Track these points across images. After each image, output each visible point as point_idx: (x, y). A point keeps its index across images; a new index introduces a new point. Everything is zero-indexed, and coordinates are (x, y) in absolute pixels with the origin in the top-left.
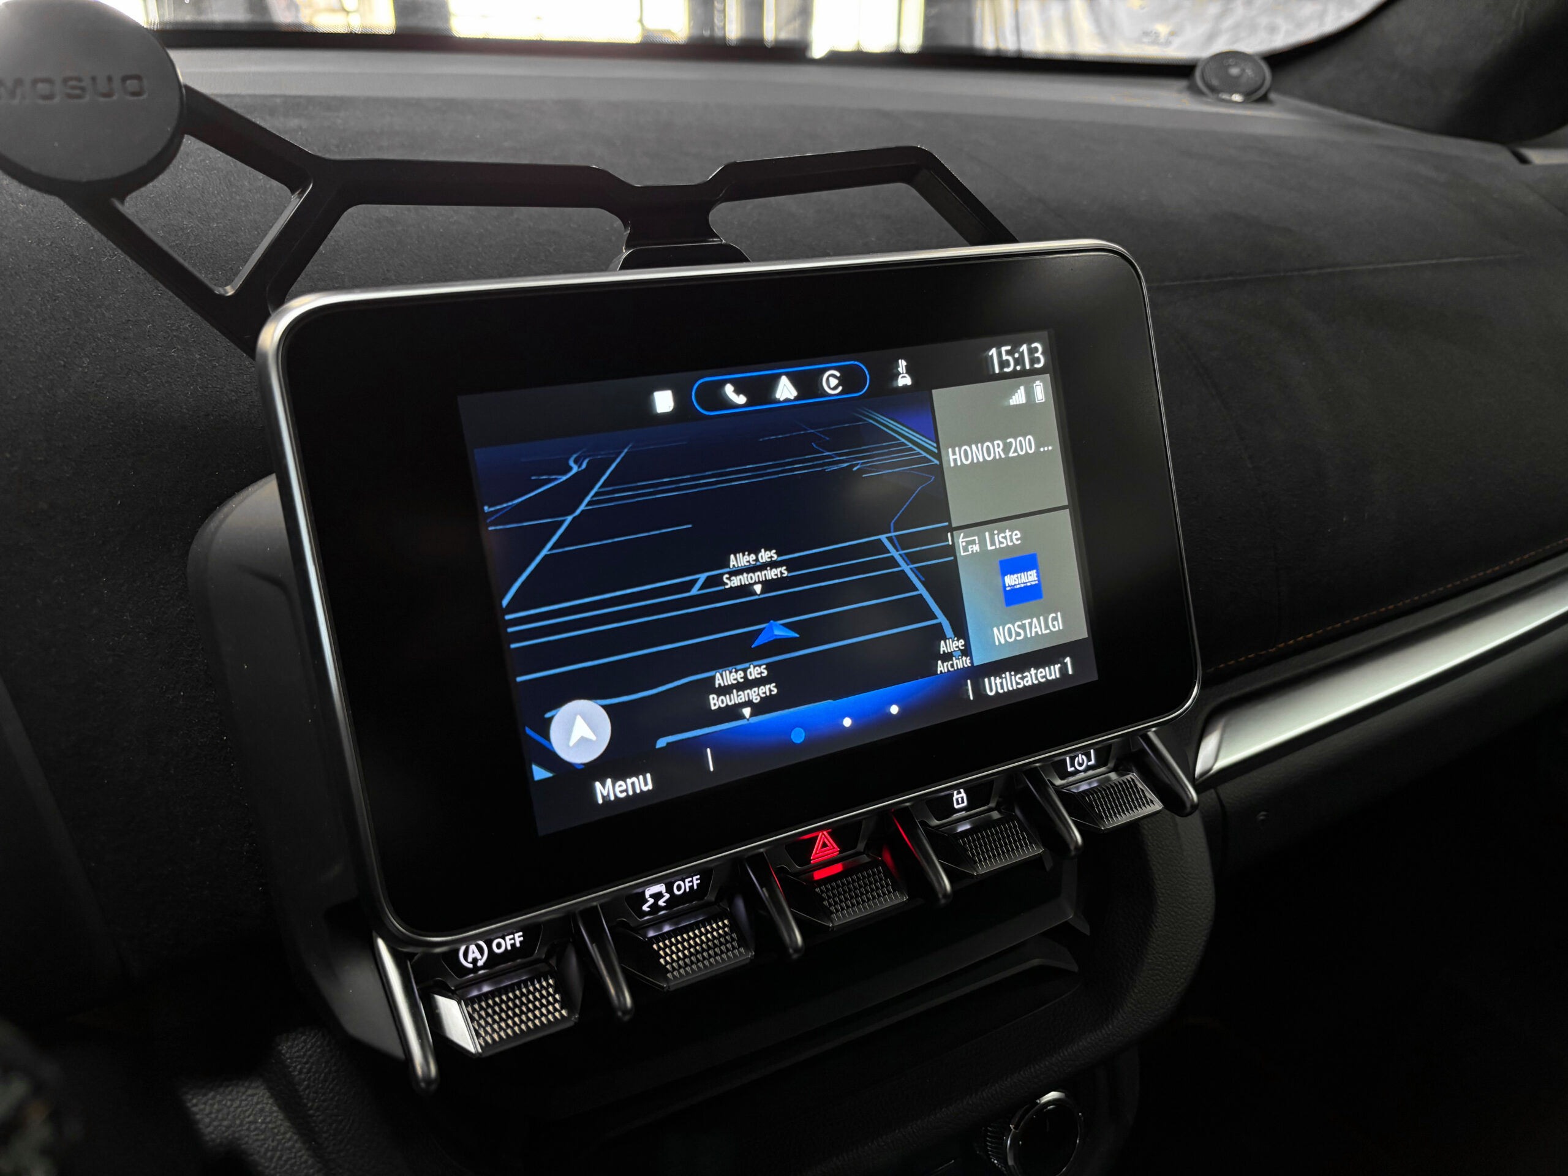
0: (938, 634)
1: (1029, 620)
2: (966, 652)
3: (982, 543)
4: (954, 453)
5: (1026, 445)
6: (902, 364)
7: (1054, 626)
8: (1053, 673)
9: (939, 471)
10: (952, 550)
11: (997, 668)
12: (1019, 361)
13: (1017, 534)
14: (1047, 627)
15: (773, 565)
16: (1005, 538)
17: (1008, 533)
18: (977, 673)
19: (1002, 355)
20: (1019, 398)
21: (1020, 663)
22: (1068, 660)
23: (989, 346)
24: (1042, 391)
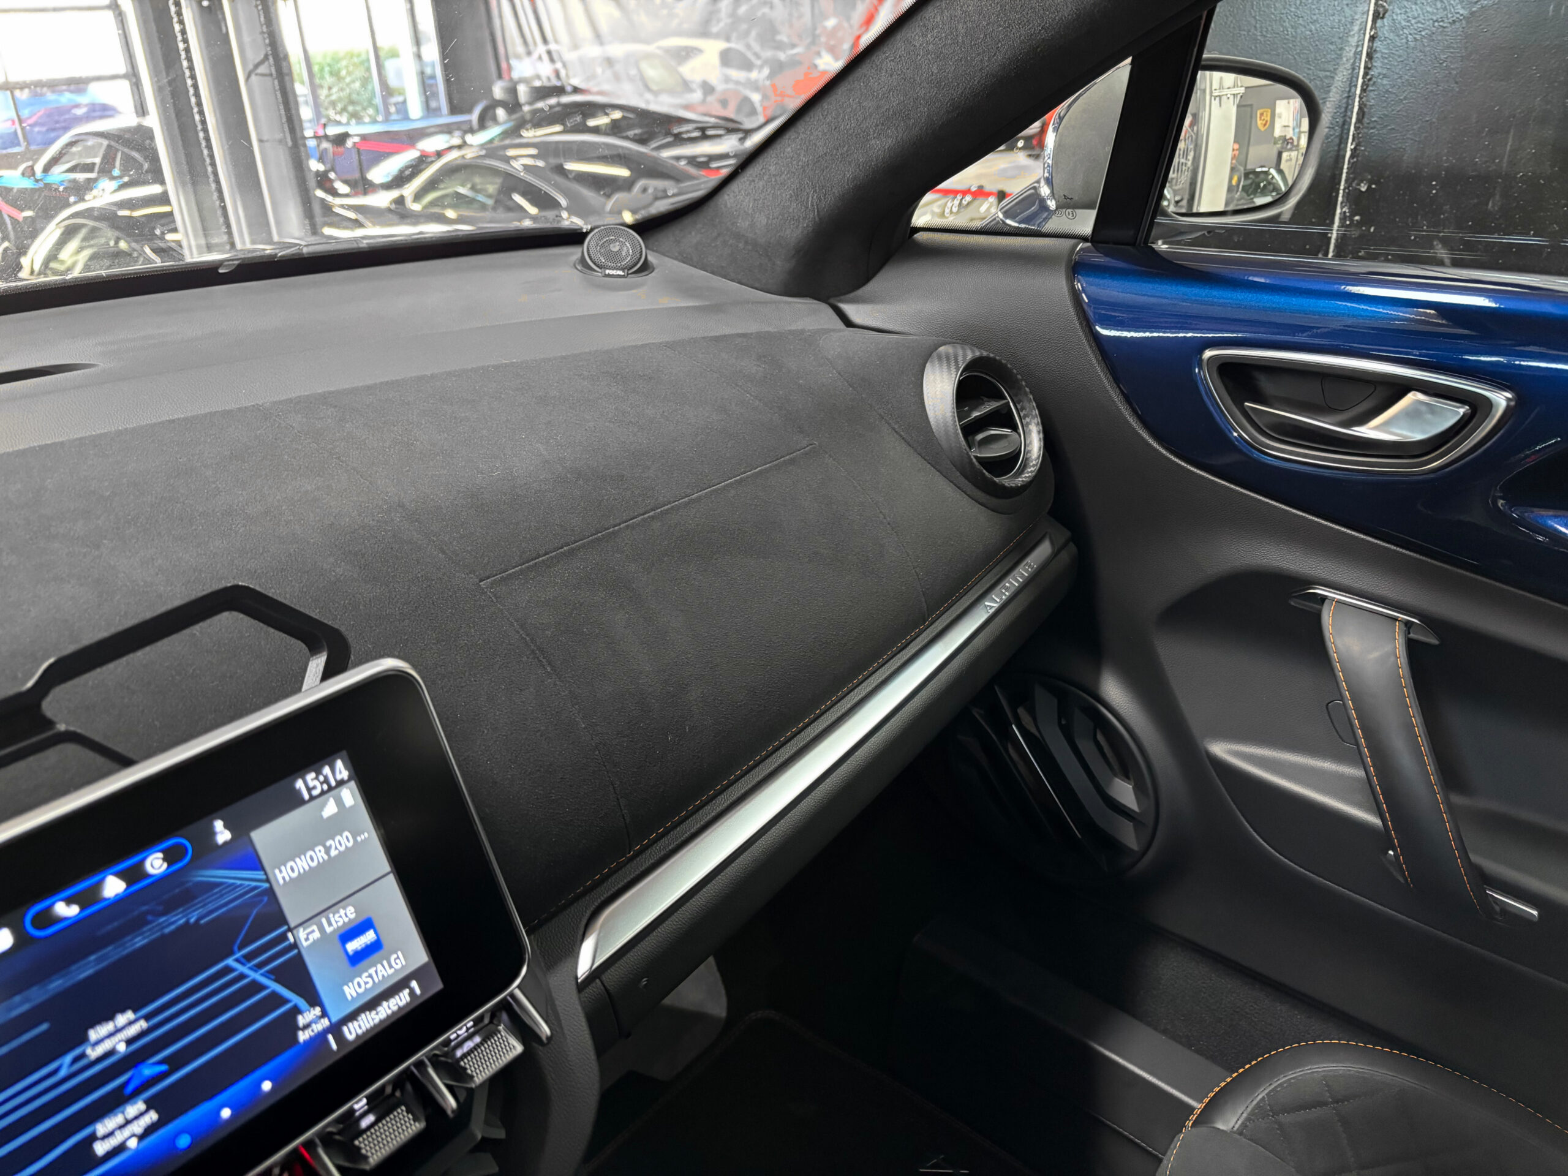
0: (296, 1011)
1: (374, 969)
2: (324, 1014)
3: (321, 929)
4: (281, 871)
5: (344, 841)
6: (219, 825)
7: (397, 964)
8: (402, 999)
9: (271, 892)
10: (295, 945)
11: (353, 1016)
12: (326, 781)
13: (350, 910)
14: (391, 966)
15: (131, 1023)
16: (341, 917)
17: (342, 912)
18: (336, 1029)
19: (308, 783)
20: (330, 808)
21: (372, 1005)
22: (414, 984)
23: (295, 780)
24: (350, 796)
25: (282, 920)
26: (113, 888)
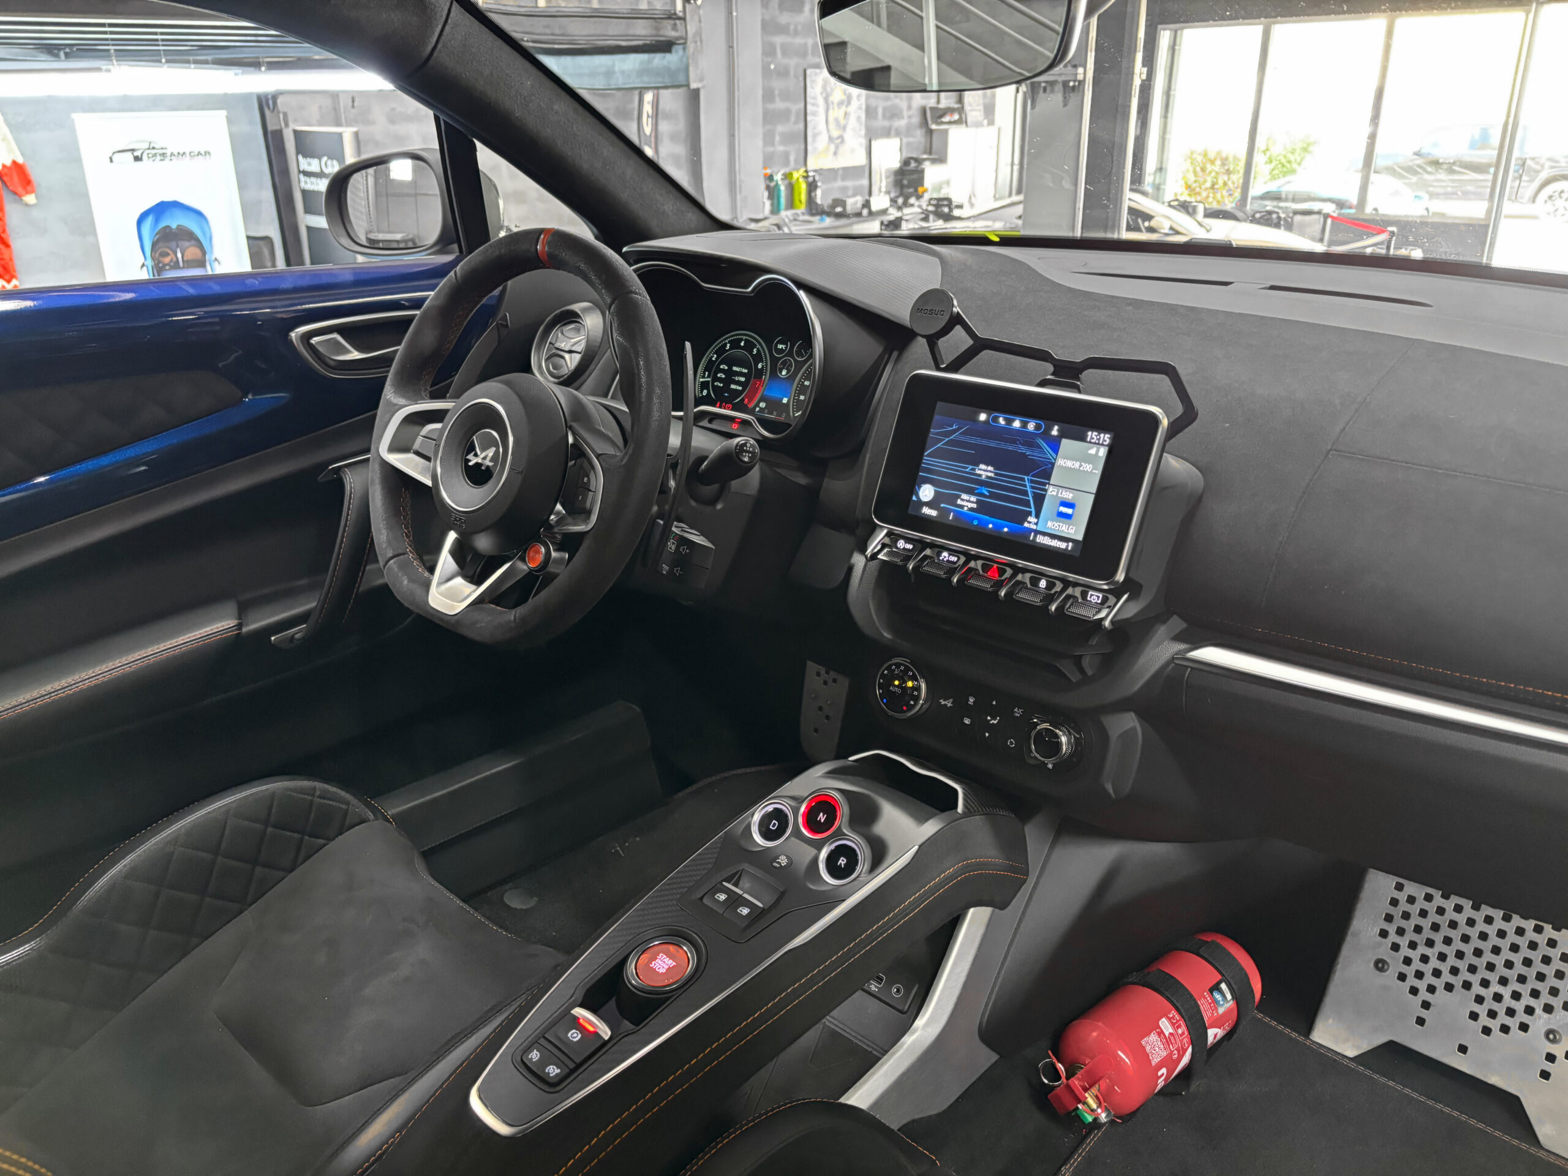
0: (1030, 514)
1: (1063, 525)
2: (1036, 524)
3: (1058, 493)
4: (1061, 460)
5: (1088, 467)
6: (1056, 427)
7: (1071, 531)
8: (1062, 545)
9: (1053, 464)
10: (1046, 490)
11: (1044, 534)
12: (1099, 440)
13: (1071, 495)
14: (1068, 530)
15: (991, 472)
16: (1066, 494)
17: (1068, 493)
18: (1037, 532)
19: (1092, 435)
20: (1093, 451)
21: (1053, 536)
22: (1070, 544)
23: (1088, 431)
24: (1103, 452)
25: (1049, 478)
26: (1017, 424)
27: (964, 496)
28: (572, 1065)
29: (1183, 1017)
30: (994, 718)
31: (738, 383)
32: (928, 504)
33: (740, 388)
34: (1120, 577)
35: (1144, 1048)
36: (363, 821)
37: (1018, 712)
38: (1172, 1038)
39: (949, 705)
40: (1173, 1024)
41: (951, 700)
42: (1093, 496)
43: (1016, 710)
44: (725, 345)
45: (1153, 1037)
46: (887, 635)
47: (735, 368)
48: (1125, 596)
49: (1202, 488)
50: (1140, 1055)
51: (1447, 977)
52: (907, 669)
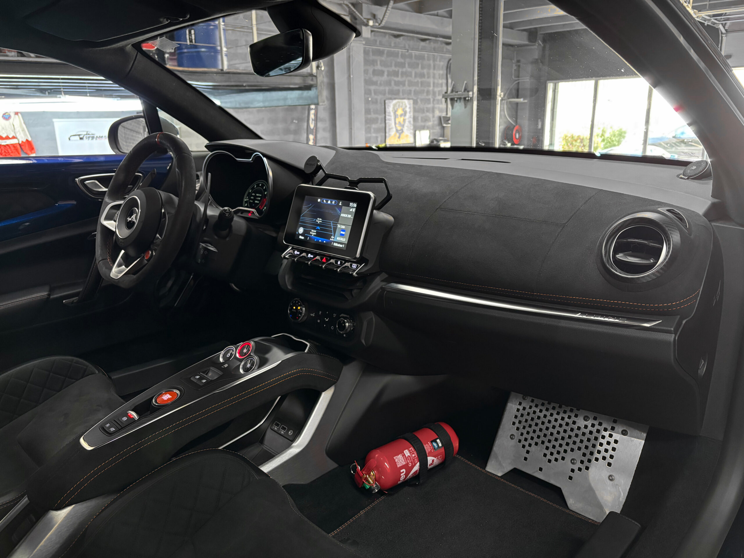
0: (332, 235)
1: (342, 238)
2: (334, 239)
3: (341, 226)
4: (342, 214)
5: (350, 216)
6: (341, 202)
7: (344, 240)
8: (341, 246)
9: (340, 216)
10: (337, 226)
11: (336, 242)
12: (353, 206)
13: (344, 227)
15: (321, 221)
18: (334, 242)
19: (351, 204)
20: (351, 210)
21: (338, 243)
22: (344, 245)
24: (354, 210)
25: (338, 222)
26: (329, 202)
27: (313, 231)
28: (120, 428)
29: (416, 450)
30: (327, 319)
31: (258, 200)
32: (302, 235)
33: (258, 202)
34: (358, 255)
35: (395, 460)
36: (93, 373)
37: (335, 315)
38: (409, 458)
39: (314, 316)
40: (410, 453)
41: (314, 314)
42: (351, 227)
43: (334, 315)
44: (254, 186)
45: (400, 456)
46: (289, 287)
47: (257, 195)
48: (363, 264)
49: (393, 223)
50: (393, 463)
51: (536, 439)
52: (299, 302)
